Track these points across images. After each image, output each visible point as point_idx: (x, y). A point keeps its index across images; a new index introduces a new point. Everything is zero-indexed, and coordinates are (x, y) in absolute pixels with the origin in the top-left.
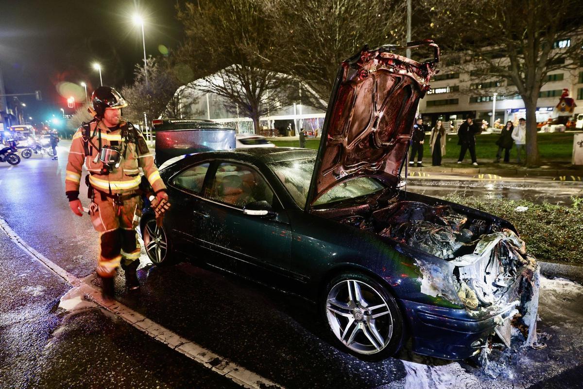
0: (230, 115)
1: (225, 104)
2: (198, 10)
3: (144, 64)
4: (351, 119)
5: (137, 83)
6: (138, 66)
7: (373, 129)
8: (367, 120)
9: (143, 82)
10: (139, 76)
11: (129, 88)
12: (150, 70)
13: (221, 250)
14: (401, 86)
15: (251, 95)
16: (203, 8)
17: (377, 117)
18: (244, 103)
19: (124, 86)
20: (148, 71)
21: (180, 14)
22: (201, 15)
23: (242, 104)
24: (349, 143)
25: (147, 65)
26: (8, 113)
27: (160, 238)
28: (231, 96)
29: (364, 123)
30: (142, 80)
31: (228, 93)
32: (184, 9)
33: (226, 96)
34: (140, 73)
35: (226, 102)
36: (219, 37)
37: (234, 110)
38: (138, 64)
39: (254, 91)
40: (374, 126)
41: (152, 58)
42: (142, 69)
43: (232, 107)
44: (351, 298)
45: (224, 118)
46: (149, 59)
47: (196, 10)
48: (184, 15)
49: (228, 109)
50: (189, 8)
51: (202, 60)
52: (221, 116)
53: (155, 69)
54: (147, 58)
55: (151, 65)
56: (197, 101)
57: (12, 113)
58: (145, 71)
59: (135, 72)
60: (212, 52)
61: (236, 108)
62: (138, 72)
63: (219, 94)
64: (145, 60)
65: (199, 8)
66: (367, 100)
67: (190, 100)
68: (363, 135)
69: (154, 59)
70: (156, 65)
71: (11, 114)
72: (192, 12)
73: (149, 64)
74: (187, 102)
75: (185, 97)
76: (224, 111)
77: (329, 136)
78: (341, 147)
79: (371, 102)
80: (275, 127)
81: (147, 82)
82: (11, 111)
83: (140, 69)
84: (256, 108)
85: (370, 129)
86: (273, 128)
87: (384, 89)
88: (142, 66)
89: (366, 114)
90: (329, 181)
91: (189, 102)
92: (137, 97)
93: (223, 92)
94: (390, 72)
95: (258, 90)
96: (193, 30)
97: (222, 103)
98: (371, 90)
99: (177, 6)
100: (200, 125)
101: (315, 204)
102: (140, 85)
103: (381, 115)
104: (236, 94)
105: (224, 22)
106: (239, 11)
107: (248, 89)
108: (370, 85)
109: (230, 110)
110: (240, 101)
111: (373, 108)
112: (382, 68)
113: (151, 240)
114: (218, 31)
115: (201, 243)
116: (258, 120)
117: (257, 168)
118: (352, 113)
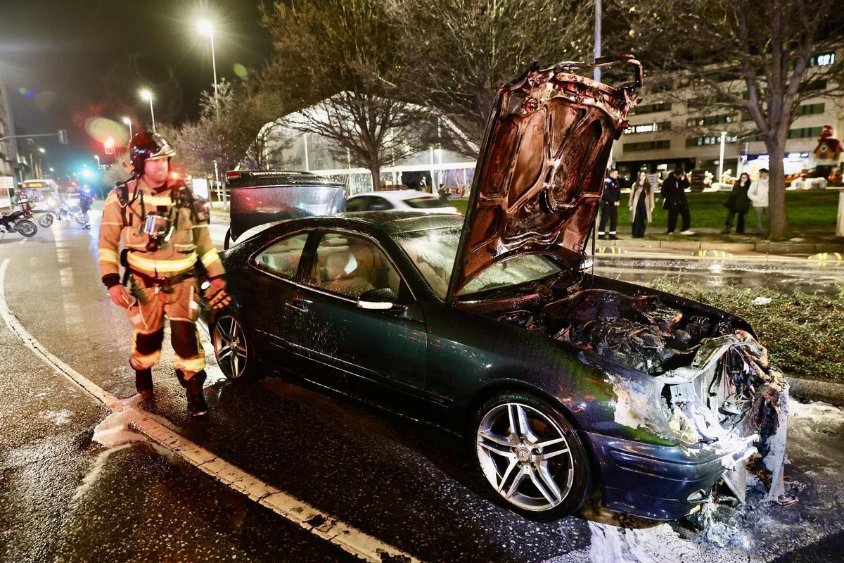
0: (338, 164)
1: (331, 148)
2: (291, 13)
3: (214, 91)
4: (513, 170)
5: (203, 119)
6: (205, 93)
7: (545, 185)
8: (536, 172)
9: (213, 117)
10: (207, 109)
11: (192, 125)
12: (223, 99)
14: (586, 122)
15: (368, 136)
16: (298, 10)
17: (552, 167)
18: (359, 147)
19: (186, 123)
20: (220, 101)
21: (266, 19)
22: (296, 19)
23: (355, 148)
24: (510, 205)
25: (218, 92)
26: (19, 162)
27: (238, 341)
28: (340, 137)
29: (533, 175)
30: (211, 114)
31: (336, 133)
32: (271, 11)
33: (332, 137)
34: (208, 104)
35: (333, 146)
36: (322, 52)
37: (343, 157)
38: (205, 92)
39: (373, 129)
40: (548, 180)
41: (225, 83)
42: (211, 98)
43: (341, 153)
44: (513, 429)
45: (330, 168)
46: (222, 84)
47: (289, 13)
48: (272, 19)
49: (335, 155)
50: (278, 10)
51: (297, 85)
52: (325, 165)
53: (229, 98)
54: (218, 83)
55: (224, 93)
56: (290, 145)
57: (25, 162)
58: (215, 101)
59: (201, 102)
60: (313, 74)
61: (346, 154)
62: (205, 103)
63: (323, 134)
64: (215, 86)
65: (294, 9)
66: (536, 142)
67: (280, 143)
68: (529, 194)
69: (229, 84)
70: (231, 92)
71: (23, 164)
72: (283, 15)
73: (221, 91)
74: (276, 146)
75: (273, 138)
76: (329, 158)
77: (481, 195)
78: (499, 211)
79: (542, 145)
80: (402, 181)
81: (218, 118)
82: (24, 159)
83: (208, 99)
84: (375, 154)
85: (542, 184)
86: (400, 183)
87: (562, 127)
88: (212, 94)
89: (535, 163)
90: (481, 260)
91: (279, 146)
92: (203, 139)
93: (327, 131)
94: (571, 102)
95: (378, 129)
96: (284, 42)
97: (326, 147)
98: (542, 128)
99: (261, 7)
100: (295, 178)
101: (461, 293)
102: (209, 121)
103: (557, 163)
104: (346, 134)
105: (330, 30)
106: (351, 13)
107: (363, 127)
108: (542, 120)
109: (337, 157)
110: (353, 144)
111: (545, 153)
112: (559, 95)
113: (224, 345)
114: (321, 43)
115: (296, 349)
116: (378, 172)
117: (377, 242)
118: (515, 162)
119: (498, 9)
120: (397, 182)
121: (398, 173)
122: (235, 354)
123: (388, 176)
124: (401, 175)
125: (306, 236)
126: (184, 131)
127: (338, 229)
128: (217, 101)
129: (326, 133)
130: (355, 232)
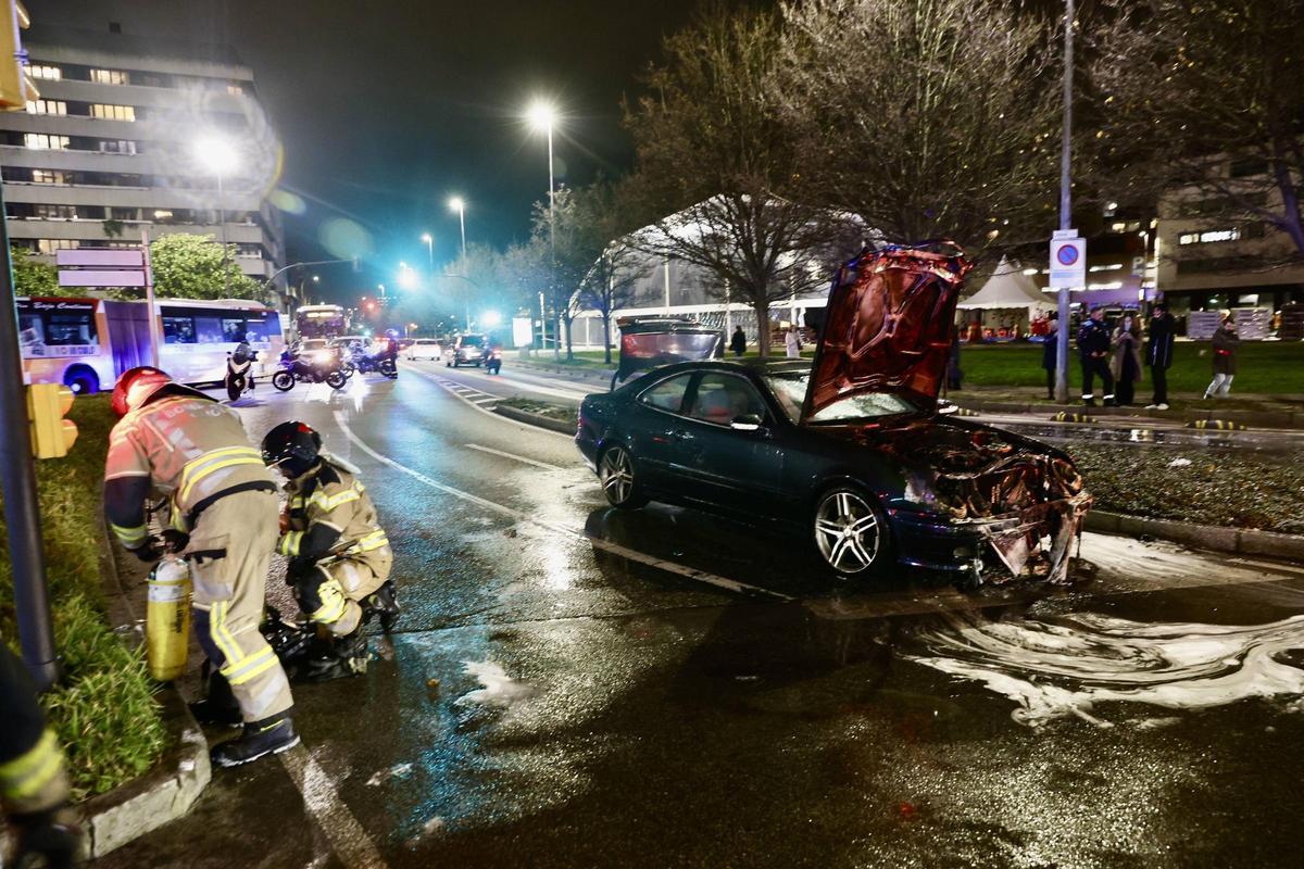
0: (711, 299)
1: (705, 279)
2: (661, 110)
3: (549, 200)
4: (855, 324)
5: (534, 239)
6: (538, 205)
7: (887, 335)
8: (879, 324)
9: (547, 236)
10: (540, 225)
11: (519, 248)
12: (561, 211)
13: (701, 476)
14: (924, 284)
15: (754, 261)
16: (670, 106)
17: (893, 321)
18: (741, 278)
19: (512, 244)
20: (557, 214)
21: (628, 118)
22: (667, 117)
23: (735, 279)
24: (855, 351)
25: (555, 202)
26: (288, 294)
27: (624, 470)
28: (717, 265)
29: (876, 327)
30: (545, 232)
31: (711, 260)
32: (636, 108)
33: (707, 265)
34: (541, 218)
35: (707, 277)
36: (696, 159)
37: (719, 290)
38: (538, 202)
39: (761, 253)
40: (890, 331)
41: (565, 189)
42: (545, 211)
43: (716, 285)
44: (840, 514)
45: (699, 303)
46: (560, 192)
47: (657, 110)
48: (637, 118)
49: (710, 288)
50: (644, 107)
51: (664, 200)
52: (692, 298)
53: (569, 210)
54: (555, 190)
55: (563, 203)
56: (648, 272)
57: (294, 295)
58: (549, 215)
59: (533, 217)
60: (685, 188)
61: (724, 287)
62: (537, 217)
63: (694, 262)
64: (551, 193)
65: (663, 103)
66: (876, 302)
67: (634, 271)
68: (873, 342)
69: (569, 191)
70: (572, 202)
71: (291, 296)
72: (650, 113)
73: (559, 201)
74: (629, 274)
75: (627, 265)
76: (700, 292)
77: (826, 343)
78: (844, 356)
79: (882, 302)
80: (806, 323)
81: (553, 237)
82: (294, 289)
83: (541, 211)
84: (763, 287)
85: (883, 334)
86: (802, 324)
87: (901, 289)
88: (547, 207)
89: (877, 317)
90: (828, 394)
91: (632, 275)
92: (534, 265)
93: (700, 257)
94: (906, 270)
95: (768, 253)
96: (649, 146)
97: (697, 278)
98: (880, 291)
99: (624, 104)
100: (677, 325)
101: (811, 420)
102: (541, 241)
103: (898, 317)
104: (725, 261)
105: (709, 130)
106: (738, 108)
107: (747, 250)
108: (879, 285)
109: (712, 292)
110: (733, 273)
111: (885, 309)
112: (893, 266)
113: (610, 475)
114: (698, 147)
115: (678, 470)
116: (766, 310)
117: (749, 380)
118: (857, 317)
119: (933, 97)
120: (798, 322)
121: (798, 310)
122: (620, 482)
123: (785, 314)
124: (803, 312)
125: (687, 378)
126: (509, 255)
127: (717, 371)
128: (552, 215)
129: (699, 260)
130: (730, 373)
